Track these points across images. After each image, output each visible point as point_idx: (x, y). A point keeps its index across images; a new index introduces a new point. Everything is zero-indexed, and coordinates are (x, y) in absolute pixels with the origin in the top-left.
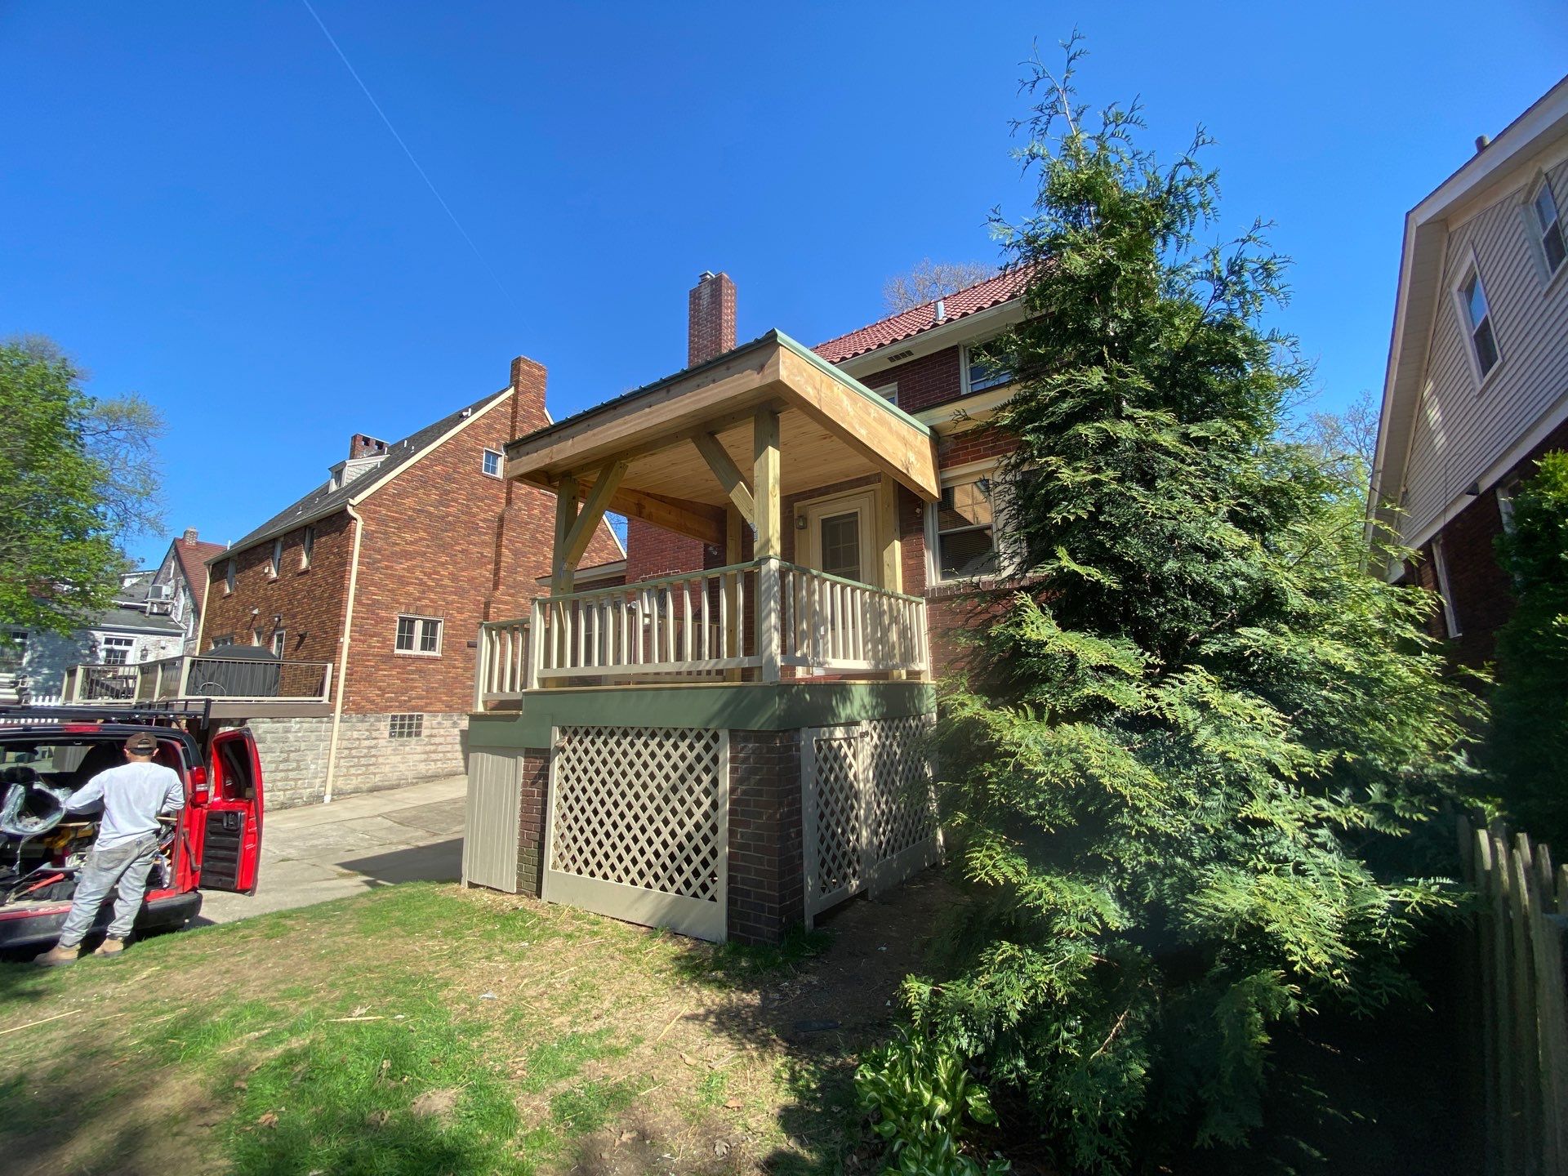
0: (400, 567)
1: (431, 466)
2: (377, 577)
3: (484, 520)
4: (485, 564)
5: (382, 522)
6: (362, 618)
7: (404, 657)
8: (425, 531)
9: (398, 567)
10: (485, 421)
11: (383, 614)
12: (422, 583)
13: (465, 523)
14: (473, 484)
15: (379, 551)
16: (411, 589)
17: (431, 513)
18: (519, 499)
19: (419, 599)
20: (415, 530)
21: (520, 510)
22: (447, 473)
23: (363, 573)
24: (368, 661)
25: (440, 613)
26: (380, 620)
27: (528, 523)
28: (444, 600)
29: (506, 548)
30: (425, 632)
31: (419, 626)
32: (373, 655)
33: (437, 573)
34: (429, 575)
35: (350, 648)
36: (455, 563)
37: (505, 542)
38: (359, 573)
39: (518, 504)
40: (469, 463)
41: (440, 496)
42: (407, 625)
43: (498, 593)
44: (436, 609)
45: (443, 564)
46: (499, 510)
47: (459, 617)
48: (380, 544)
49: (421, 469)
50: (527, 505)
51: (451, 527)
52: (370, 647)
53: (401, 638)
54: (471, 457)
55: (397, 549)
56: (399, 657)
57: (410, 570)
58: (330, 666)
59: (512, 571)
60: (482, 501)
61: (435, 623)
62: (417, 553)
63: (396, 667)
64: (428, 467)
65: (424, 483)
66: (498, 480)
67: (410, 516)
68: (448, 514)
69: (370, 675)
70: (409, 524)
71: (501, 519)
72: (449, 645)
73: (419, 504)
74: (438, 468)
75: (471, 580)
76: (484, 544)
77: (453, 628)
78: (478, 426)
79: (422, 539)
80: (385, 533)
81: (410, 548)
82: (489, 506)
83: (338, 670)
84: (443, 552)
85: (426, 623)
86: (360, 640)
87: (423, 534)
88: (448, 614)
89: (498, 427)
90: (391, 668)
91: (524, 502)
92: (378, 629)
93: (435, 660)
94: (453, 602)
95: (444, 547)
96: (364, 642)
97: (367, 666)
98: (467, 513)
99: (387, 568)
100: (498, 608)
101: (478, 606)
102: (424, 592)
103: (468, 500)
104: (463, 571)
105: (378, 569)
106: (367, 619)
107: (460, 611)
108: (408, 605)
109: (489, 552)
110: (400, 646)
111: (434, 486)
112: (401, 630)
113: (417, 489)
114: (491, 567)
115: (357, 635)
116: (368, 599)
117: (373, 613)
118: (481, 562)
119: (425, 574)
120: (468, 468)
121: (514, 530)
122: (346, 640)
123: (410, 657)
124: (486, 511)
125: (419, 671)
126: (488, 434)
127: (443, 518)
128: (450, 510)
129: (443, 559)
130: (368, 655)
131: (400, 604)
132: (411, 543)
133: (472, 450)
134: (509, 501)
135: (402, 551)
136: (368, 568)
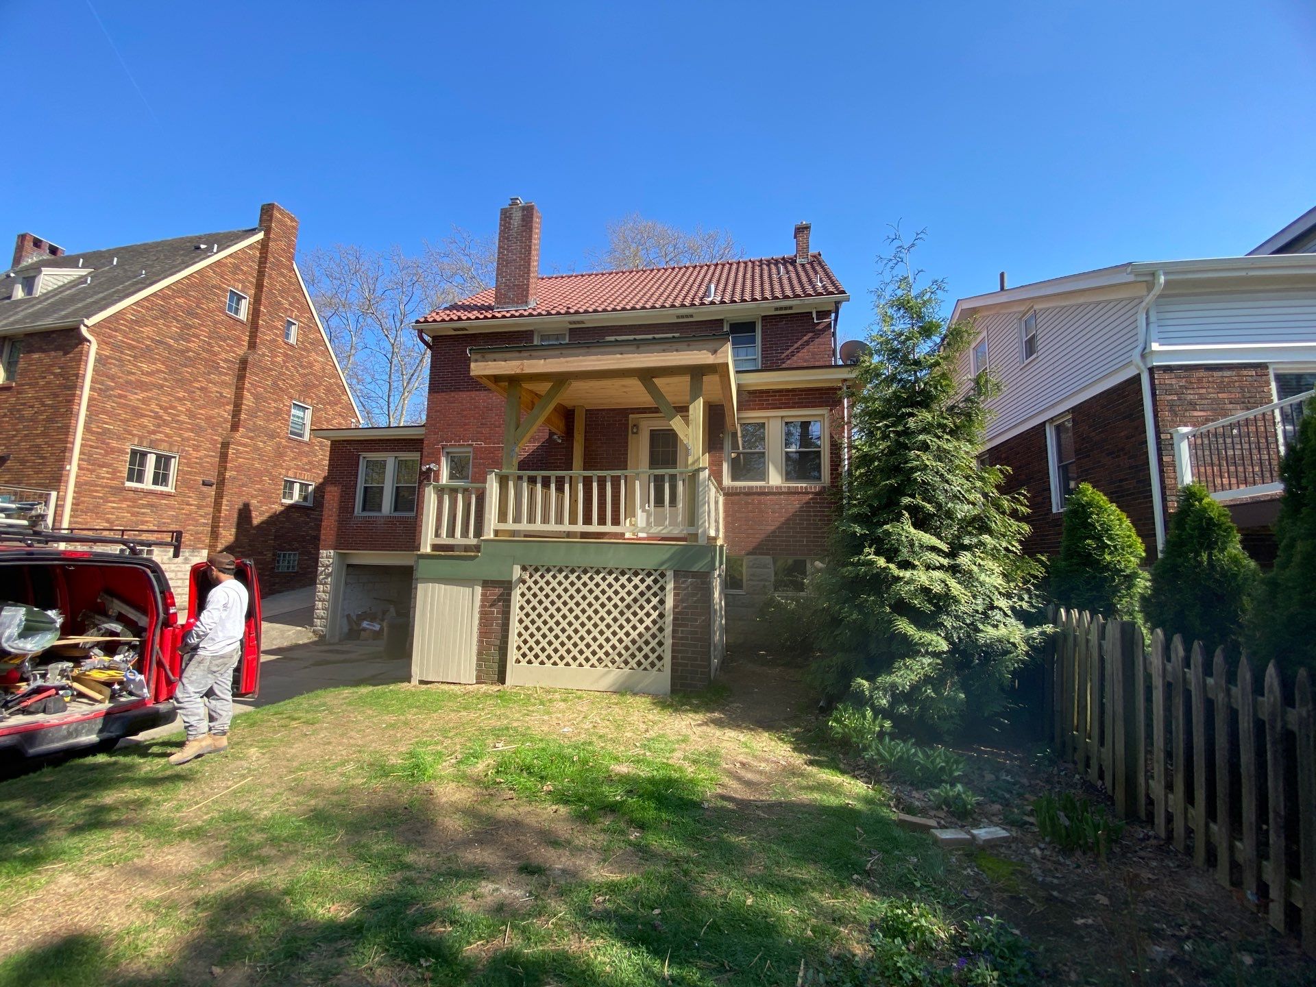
0: (135, 398)
1: (173, 297)
2: (109, 405)
3: (226, 361)
4: (224, 404)
5: (116, 348)
6: (91, 447)
7: (135, 491)
8: (163, 363)
9: (133, 397)
10: (232, 260)
11: (114, 444)
12: (157, 417)
13: (206, 360)
14: (215, 323)
15: (112, 378)
16: (145, 421)
17: (170, 346)
18: (264, 344)
19: (154, 432)
20: (153, 361)
21: (264, 355)
22: (190, 307)
23: (95, 399)
24: (97, 491)
25: (176, 449)
26: (110, 451)
27: (271, 370)
28: (180, 436)
29: (249, 391)
30: (157, 466)
31: (151, 460)
32: (100, 486)
33: (174, 408)
34: (165, 409)
35: (77, 476)
36: (193, 400)
37: (247, 385)
38: (90, 399)
39: (262, 350)
40: (213, 301)
41: (182, 329)
42: (138, 458)
43: (237, 435)
44: (171, 444)
45: (179, 399)
46: (241, 352)
47: (195, 454)
48: (114, 370)
49: (163, 299)
50: (271, 351)
51: (191, 362)
52: (98, 477)
53: (131, 471)
54: (215, 294)
55: (132, 378)
56: (130, 490)
57: (145, 401)
58: (54, 494)
59: (253, 414)
60: (224, 341)
61: (168, 459)
62: (154, 385)
63: (126, 500)
64: (170, 297)
65: (164, 314)
66: (241, 322)
67: (147, 346)
68: (189, 350)
69: (97, 506)
70: (146, 354)
71: (244, 363)
72: (183, 482)
73: (158, 334)
74: (180, 301)
75: (209, 419)
76: (224, 383)
77: (188, 465)
78: (225, 265)
79: (159, 371)
80: (120, 360)
81: (145, 379)
82: (231, 346)
83: (64, 499)
84: (181, 388)
85: (159, 457)
86: (88, 470)
87: (160, 366)
88: (183, 450)
89: (245, 269)
90: (121, 501)
91: (268, 348)
92: (108, 459)
93: (169, 495)
94: (188, 439)
95: (181, 382)
96: (92, 471)
97: (95, 497)
98: (208, 351)
99: (120, 396)
100: (237, 450)
101: (214, 445)
102: (159, 426)
103: (210, 338)
104: (201, 408)
105: (110, 396)
106: (97, 448)
107: (196, 448)
108: (141, 438)
109: (229, 393)
110: (130, 479)
111: (174, 318)
112: (132, 463)
113: (157, 318)
114: (230, 408)
115: (84, 464)
116: (98, 427)
117: (103, 442)
118: (219, 402)
119: (161, 408)
120: (211, 305)
121: (257, 375)
122: (73, 468)
123: (142, 491)
124: (228, 352)
125: (151, 506)
126: (235, 274)
127: (182, 352)
128: (191, 345)
129: (181, 394)
130: (97, 485)
131: (134, 435)
132: (148, 374)
133: (216, 288)
134: (252, 345)
135: (138, 381)
136: (99, 395)
